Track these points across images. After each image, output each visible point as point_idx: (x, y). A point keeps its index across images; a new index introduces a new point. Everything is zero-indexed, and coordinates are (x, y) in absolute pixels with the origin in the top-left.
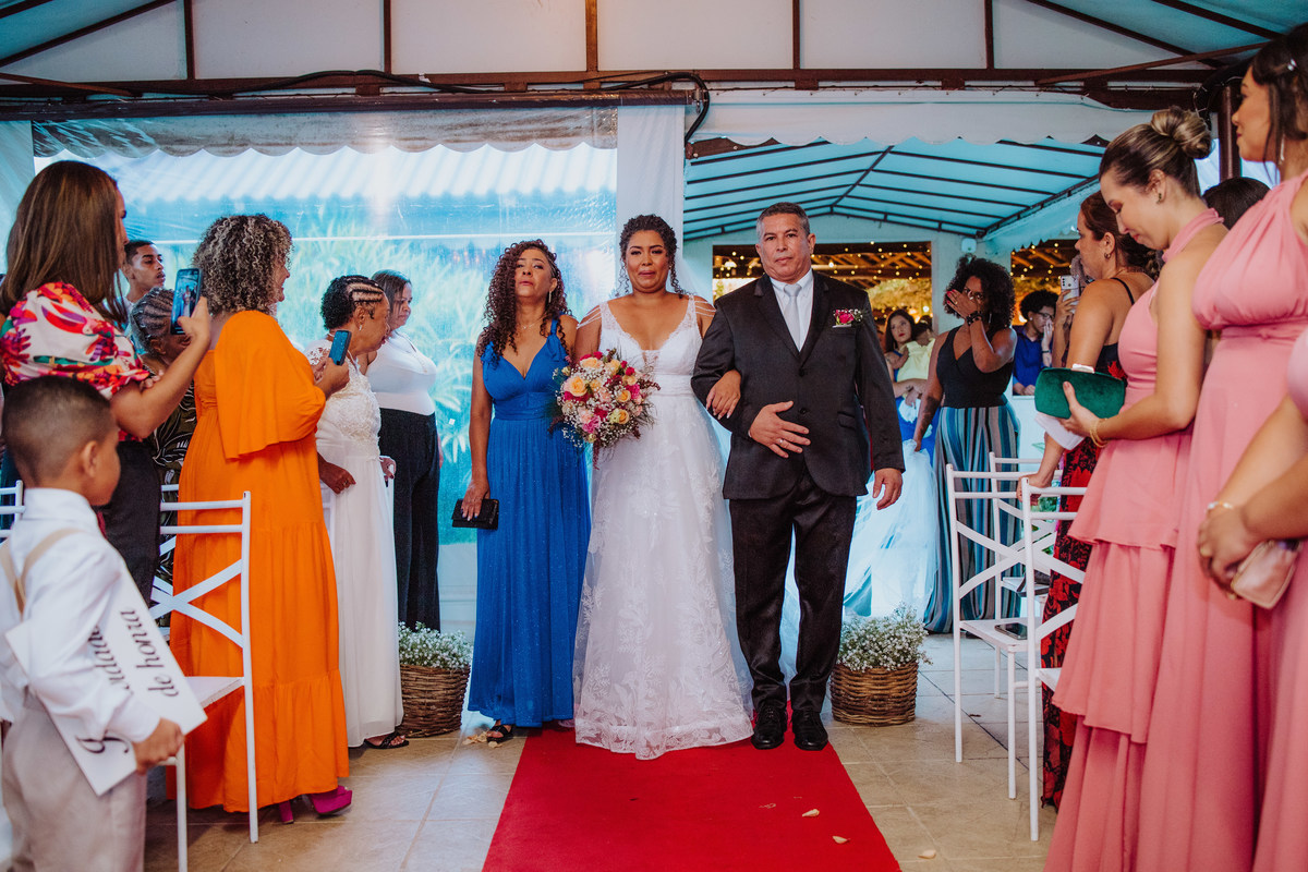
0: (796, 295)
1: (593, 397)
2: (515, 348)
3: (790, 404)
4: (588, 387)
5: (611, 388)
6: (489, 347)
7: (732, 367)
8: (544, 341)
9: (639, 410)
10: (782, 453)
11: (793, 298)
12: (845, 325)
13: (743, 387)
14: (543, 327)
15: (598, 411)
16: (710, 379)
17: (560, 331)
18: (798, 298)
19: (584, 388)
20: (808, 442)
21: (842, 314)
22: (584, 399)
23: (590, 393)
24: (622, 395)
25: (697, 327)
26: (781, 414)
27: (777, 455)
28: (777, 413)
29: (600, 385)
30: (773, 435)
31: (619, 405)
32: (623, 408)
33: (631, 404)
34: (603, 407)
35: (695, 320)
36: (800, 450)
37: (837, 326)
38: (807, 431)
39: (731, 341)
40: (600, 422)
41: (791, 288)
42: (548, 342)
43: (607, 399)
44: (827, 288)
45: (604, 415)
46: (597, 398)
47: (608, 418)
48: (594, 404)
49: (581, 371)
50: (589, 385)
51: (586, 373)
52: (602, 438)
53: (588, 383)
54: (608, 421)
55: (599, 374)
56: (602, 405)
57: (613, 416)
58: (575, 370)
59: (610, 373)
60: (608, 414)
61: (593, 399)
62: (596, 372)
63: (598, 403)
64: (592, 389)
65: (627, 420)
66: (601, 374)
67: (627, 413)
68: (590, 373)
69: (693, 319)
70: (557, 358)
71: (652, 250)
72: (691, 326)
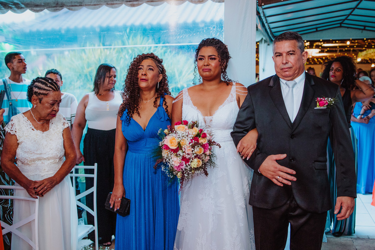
0: (293, 87)
1: (181, 149)
3: (284, 156)
5: (193, 147)
6: (125, 112)
7: (254, 127)
8: (156, 110)
9: (208, 158)
10: (279, 184)
11: (291, 89)
12: (322, 108)
13: (259, 141)
14: (155, 102)
15: (184, 159)
16: (241, 135)
17: (165, 104)
18: (294, 89)
19: (176, 144)
20: (295, 179)
21: (321, 100)
22: (175, 151)
23: (179, 147)
24: (197, 150)
25: (236, 102)
26: (278, 161)
27: (276, 185)
28: (277, 161)
30: (273, 173)
31: (196, 156)
32: (199, 158)
33: (203, 155)
34: (188, 157)
36: (290, 184)
37: (318, 108)
38: (294, 173)
39: (253, 112)
40: (185, 165)
41: (290, 84)
42: (158, 110)
43: (190, 152)
44: (313, 83)
45: (187, 161)
46: (184, 150)
47: (189, 163)
48: (182, 154)
49: (175, 133)
50: (179, 142)
51: (178, 135)
52: (185, 175)
53: (179, 141)
54: (189, 165)
55: (186, 136)
56: (187, 155)
57: (193, 163)
58: (172, 132)
59: (193, 136)
60: (190, 161)
61: (182, 151)
62: (184, 134)
63: (184, 154)
64: (182, 145)
65: (201, 165)
66: (187, 136)
67: (201, 161)
68: (181, 135)
69: (234, 97)
70: (163, 120)
71: (210, 58)
72: (232, 101)
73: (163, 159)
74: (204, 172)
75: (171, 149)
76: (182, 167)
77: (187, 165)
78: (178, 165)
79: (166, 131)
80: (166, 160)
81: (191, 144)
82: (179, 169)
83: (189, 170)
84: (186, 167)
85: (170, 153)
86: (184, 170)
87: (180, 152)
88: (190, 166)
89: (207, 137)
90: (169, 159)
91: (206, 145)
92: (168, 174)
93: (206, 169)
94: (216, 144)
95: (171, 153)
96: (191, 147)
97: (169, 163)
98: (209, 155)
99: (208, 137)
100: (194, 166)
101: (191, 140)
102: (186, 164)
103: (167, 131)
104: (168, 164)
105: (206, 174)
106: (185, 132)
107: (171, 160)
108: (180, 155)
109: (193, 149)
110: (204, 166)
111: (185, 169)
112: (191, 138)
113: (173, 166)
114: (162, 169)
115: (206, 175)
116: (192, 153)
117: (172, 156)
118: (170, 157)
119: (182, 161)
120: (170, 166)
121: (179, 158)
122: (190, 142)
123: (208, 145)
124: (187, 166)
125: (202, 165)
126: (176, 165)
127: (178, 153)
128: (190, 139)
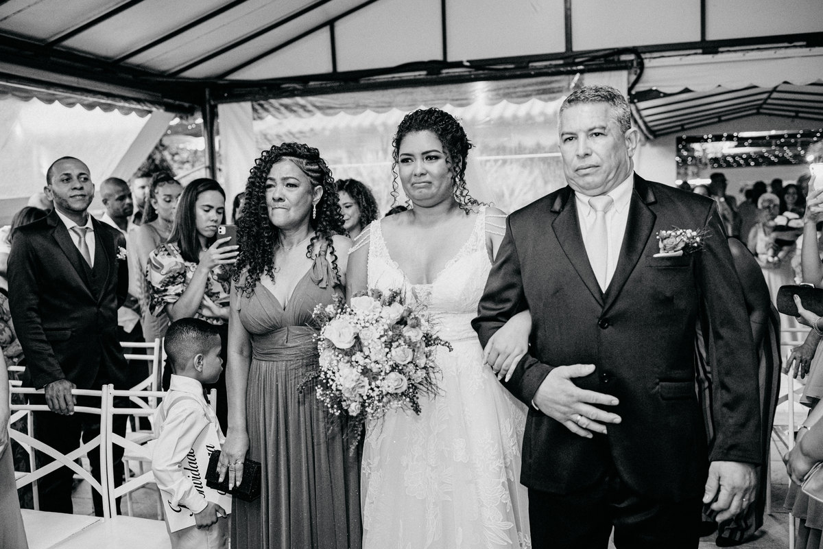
1: (361, 351)
2: (272, 277)
3: (590, 368)
4: (357, 338)
5: (389, 345)
6: (244, 271)
7: (521, 305)
8: (310, 264)
9: (421, 374)
10: (582, 433)
11: (600, 214)
12: (671, 254)
15: (365, 371)
17: (331, 253)
19: (350, 338)
20: (617, 419)
21: (668, 235)
22: (349, 353)
23: (358, 345)
24: (400, 354)
25: (486, 251)
26: (579, 382)
28: (575, 380)
29: (373, 339)
30: (566, 410)
31: (395, 368)
32: (400, 372)
33: (411, 367)
34: (375, 368)
35: (483, 241)
37: (662, 254)
38: (615, 402)
40: (367, 387)
41: (600, 202)
42: (315, 265)
43: (381, 357)
44: (651, 199)
45: (374, 378)
46: (367, 353)
47: (378, 383)
48: (362, 362)
49: (350, 314)
50: (358, 334)
51: (356, 318)
52: (367, 409)
53: (358, 331)
54: (378, 387)
55: (374, 322)
56: (373, 365)
57: (385, 381)
58: (342, 311)
59: (389, 322)
60: (380, 378)
61: (362, 354)
62: (370, 317)
63: (367, 360)
64: (362, 341)
65: (404, 388)
66: (377, 321)
67: (405, 380)
68: (362, 318)
69: (480, 240)
70: (323, 284)
71: (425, 156)
72: (476, 250)
73: (320, 372)
74: (412, 406)
75: (338, 349)
76: (361, 391)
77: (373, 386)
78: (353, 386)
79: (330, 309)
80: (326, 373)
81: (383, 339)
82: (355, 396)
83: (377, 398)
84: (370, 391)
85: (336, 358)
86: (365, 398)
87: (358, 356)
88: (380, 389)
89: (422, 328)
90: (334, 373)
91: (418, 345)
92: (329, 406)
93: (417, 398)
94: (442, 343)
95: (338, 358)
96: (383, 345)
97: (332, 380)
98: (425, 368)
99: (425, 327)
100: (387, 389)
101: (386, 331)
102: (370, 384)
103: (332, 310)
104: (331, 383)
105: (417, 410)
106: (372, 314)
107: (337, 375)
108: (357, 362)
109: (387, 350)
110: (411, 390)
111: (369, 397)
112: (386, 327)
113: (340, 388)
114: (318, 394)
115: (417, 412)
116: (385, 359)
117: (341, 365)
118: (336, 368)
119: (362, 378)
120: (334, 387)
121: (355, 369)
122: (382, 333)
123: (424, 344)
124: (372, 389)
125: (409, 388)
126: (347, 386)
127: (353, 358)
128: (383, 328)
